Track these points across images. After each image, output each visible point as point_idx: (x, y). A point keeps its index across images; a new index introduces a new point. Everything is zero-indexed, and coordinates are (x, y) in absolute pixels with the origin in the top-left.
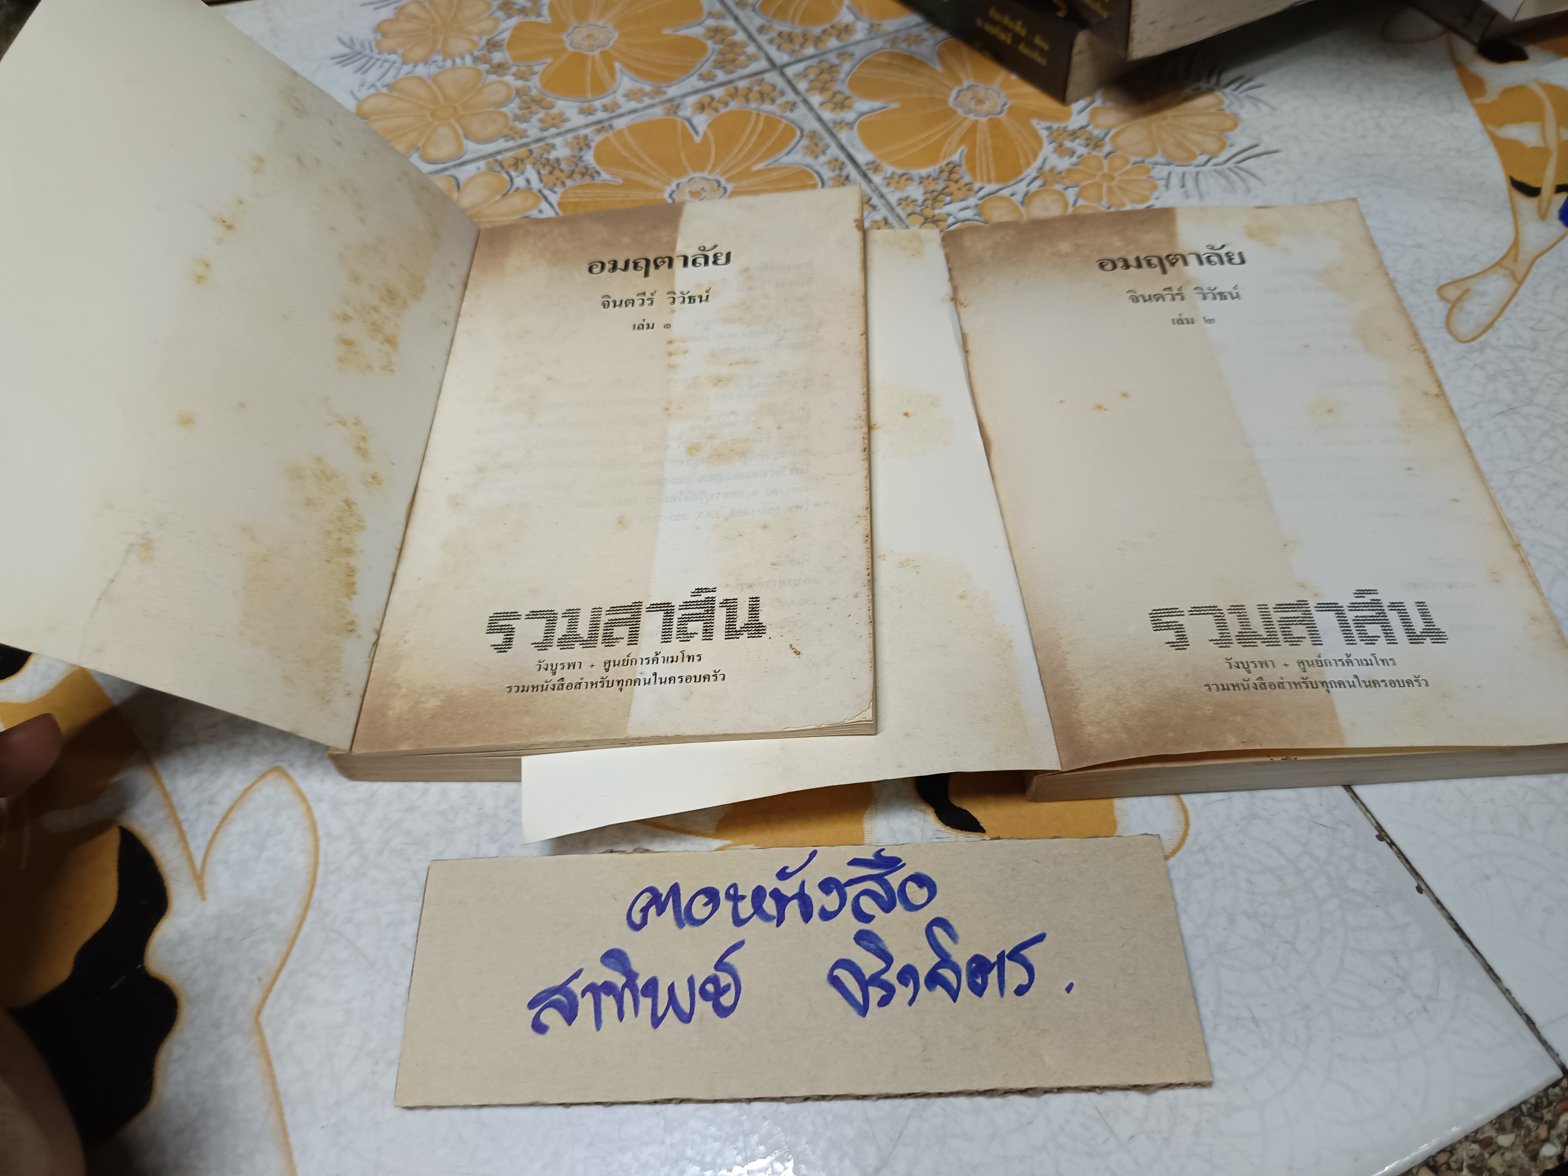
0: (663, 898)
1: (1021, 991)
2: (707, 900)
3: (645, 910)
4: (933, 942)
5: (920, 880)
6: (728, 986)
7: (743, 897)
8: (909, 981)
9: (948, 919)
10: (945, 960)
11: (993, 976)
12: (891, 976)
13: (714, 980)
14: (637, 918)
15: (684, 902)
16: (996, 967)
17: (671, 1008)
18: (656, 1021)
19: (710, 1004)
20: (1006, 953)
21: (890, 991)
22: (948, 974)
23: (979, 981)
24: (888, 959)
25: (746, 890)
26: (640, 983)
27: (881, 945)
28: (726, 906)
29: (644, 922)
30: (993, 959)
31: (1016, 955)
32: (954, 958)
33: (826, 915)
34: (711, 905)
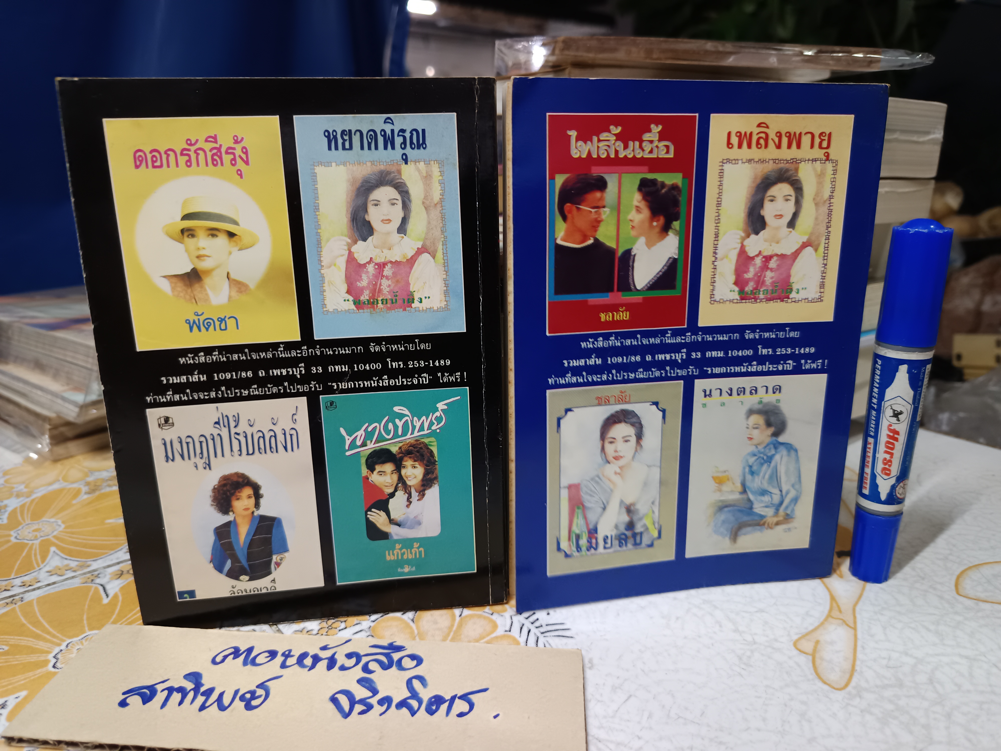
0: (241, 652)
1: (461, 715)
2: (269, 655)
3: (225, 657)
4: (409, 686)
5: (413, 657)
6: (260, 696)
7: (293, 656)
8: (385, 703)
9: (424, 676)
10: (414, 695)
11: (444, 707)
12: (374, 701)
13: (253, 693)
14: (218, 659)
15: (253, 655)
16: (448, 702)
17: (216, 703)
18: (203, 708)
19: (243, 704)
20: (458, 696)
21: (369, 707)
22: (414, 704)
23: (434, 708)
24: (375, 692)
25: (296, 653)
26: (202, 689)
27: (373, 685)
28: (279, 659)
29: (223, 661)
30: (448, 697)
31: (464, 697)
32: (421, 695)
33: (343, 668)
34: (270, 658)
